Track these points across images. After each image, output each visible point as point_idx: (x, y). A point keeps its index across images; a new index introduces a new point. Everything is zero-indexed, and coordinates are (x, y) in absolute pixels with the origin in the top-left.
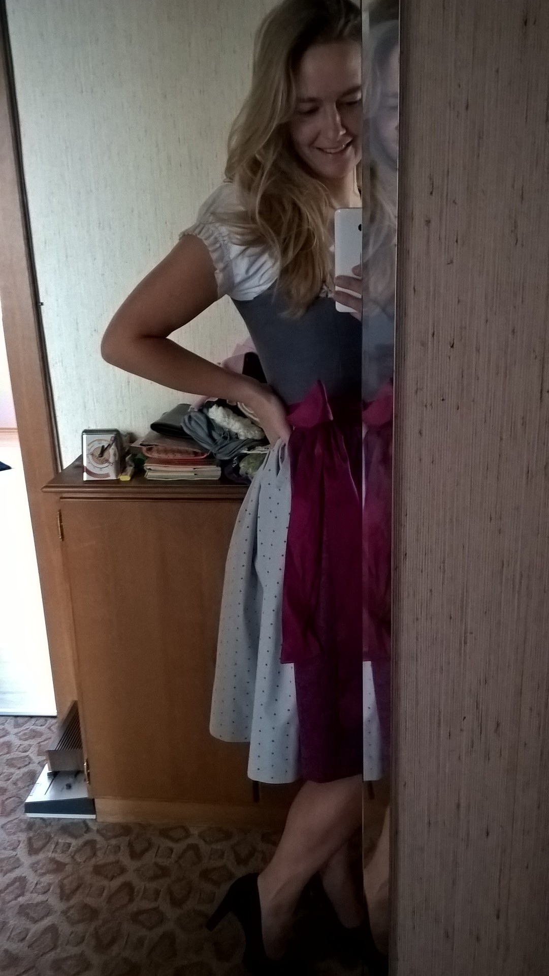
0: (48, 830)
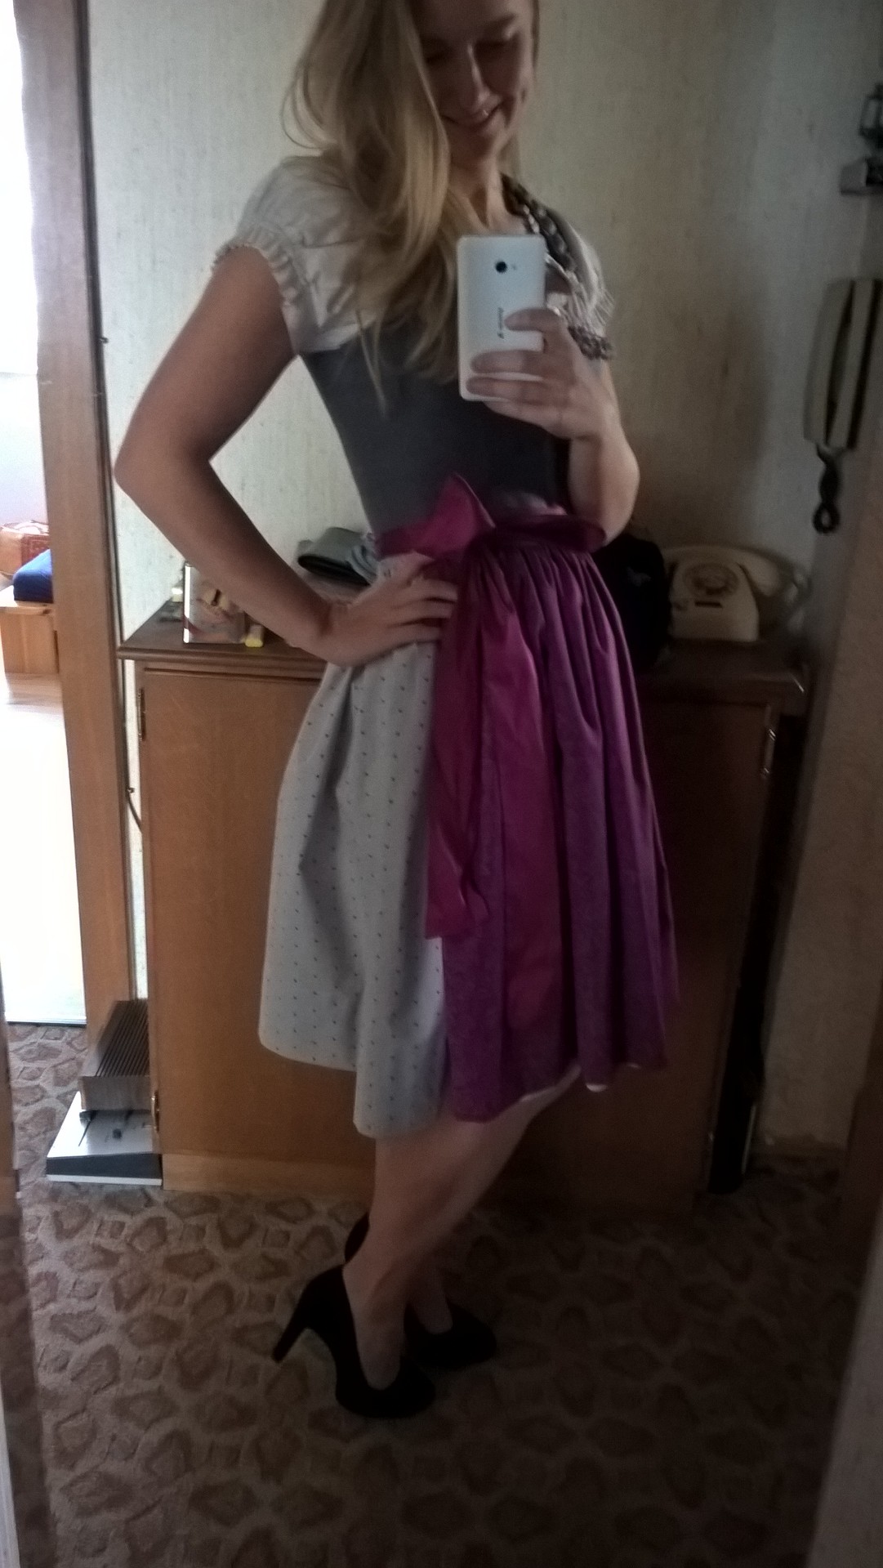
0: (85, 1201)
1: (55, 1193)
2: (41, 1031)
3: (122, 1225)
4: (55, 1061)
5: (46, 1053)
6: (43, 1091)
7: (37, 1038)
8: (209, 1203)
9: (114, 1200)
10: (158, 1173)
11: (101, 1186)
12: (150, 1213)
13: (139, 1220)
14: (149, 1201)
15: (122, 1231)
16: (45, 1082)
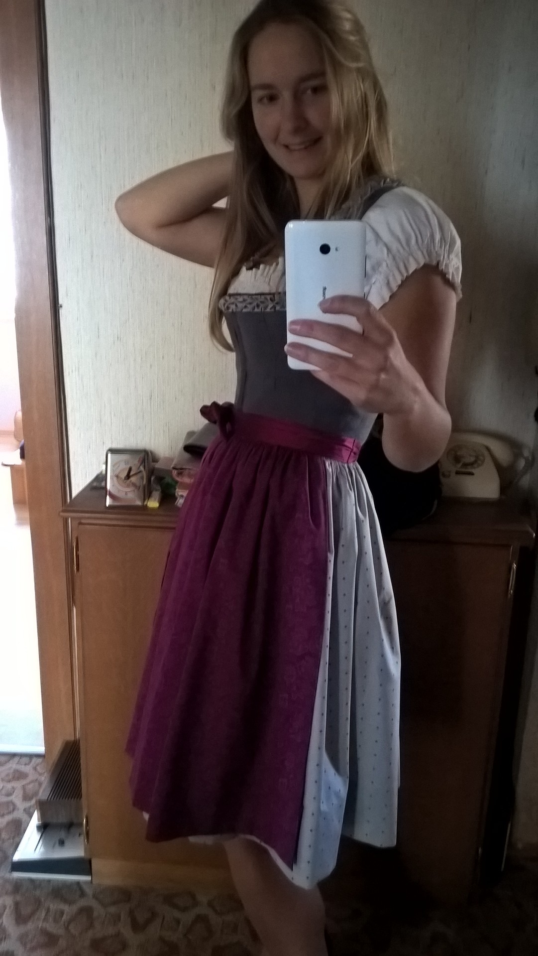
0: (38, 893)
1: (17, 887)
2: (16, 759)
3: (62, 913)
4: (24, 782)
5: (19, 776)
6: (14, 805)
7: (13, 765)
8: (124, 895)
9: (59, 892)
10: (89, 872)
11: (49, 881)
12: (82, 903)
13: (75, 908)
14: (83, 894)
15: (62, 917)
16: (17, 798)
